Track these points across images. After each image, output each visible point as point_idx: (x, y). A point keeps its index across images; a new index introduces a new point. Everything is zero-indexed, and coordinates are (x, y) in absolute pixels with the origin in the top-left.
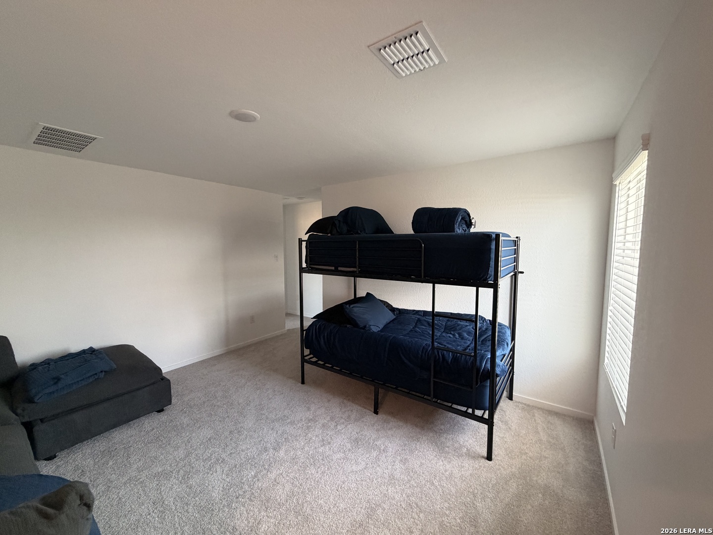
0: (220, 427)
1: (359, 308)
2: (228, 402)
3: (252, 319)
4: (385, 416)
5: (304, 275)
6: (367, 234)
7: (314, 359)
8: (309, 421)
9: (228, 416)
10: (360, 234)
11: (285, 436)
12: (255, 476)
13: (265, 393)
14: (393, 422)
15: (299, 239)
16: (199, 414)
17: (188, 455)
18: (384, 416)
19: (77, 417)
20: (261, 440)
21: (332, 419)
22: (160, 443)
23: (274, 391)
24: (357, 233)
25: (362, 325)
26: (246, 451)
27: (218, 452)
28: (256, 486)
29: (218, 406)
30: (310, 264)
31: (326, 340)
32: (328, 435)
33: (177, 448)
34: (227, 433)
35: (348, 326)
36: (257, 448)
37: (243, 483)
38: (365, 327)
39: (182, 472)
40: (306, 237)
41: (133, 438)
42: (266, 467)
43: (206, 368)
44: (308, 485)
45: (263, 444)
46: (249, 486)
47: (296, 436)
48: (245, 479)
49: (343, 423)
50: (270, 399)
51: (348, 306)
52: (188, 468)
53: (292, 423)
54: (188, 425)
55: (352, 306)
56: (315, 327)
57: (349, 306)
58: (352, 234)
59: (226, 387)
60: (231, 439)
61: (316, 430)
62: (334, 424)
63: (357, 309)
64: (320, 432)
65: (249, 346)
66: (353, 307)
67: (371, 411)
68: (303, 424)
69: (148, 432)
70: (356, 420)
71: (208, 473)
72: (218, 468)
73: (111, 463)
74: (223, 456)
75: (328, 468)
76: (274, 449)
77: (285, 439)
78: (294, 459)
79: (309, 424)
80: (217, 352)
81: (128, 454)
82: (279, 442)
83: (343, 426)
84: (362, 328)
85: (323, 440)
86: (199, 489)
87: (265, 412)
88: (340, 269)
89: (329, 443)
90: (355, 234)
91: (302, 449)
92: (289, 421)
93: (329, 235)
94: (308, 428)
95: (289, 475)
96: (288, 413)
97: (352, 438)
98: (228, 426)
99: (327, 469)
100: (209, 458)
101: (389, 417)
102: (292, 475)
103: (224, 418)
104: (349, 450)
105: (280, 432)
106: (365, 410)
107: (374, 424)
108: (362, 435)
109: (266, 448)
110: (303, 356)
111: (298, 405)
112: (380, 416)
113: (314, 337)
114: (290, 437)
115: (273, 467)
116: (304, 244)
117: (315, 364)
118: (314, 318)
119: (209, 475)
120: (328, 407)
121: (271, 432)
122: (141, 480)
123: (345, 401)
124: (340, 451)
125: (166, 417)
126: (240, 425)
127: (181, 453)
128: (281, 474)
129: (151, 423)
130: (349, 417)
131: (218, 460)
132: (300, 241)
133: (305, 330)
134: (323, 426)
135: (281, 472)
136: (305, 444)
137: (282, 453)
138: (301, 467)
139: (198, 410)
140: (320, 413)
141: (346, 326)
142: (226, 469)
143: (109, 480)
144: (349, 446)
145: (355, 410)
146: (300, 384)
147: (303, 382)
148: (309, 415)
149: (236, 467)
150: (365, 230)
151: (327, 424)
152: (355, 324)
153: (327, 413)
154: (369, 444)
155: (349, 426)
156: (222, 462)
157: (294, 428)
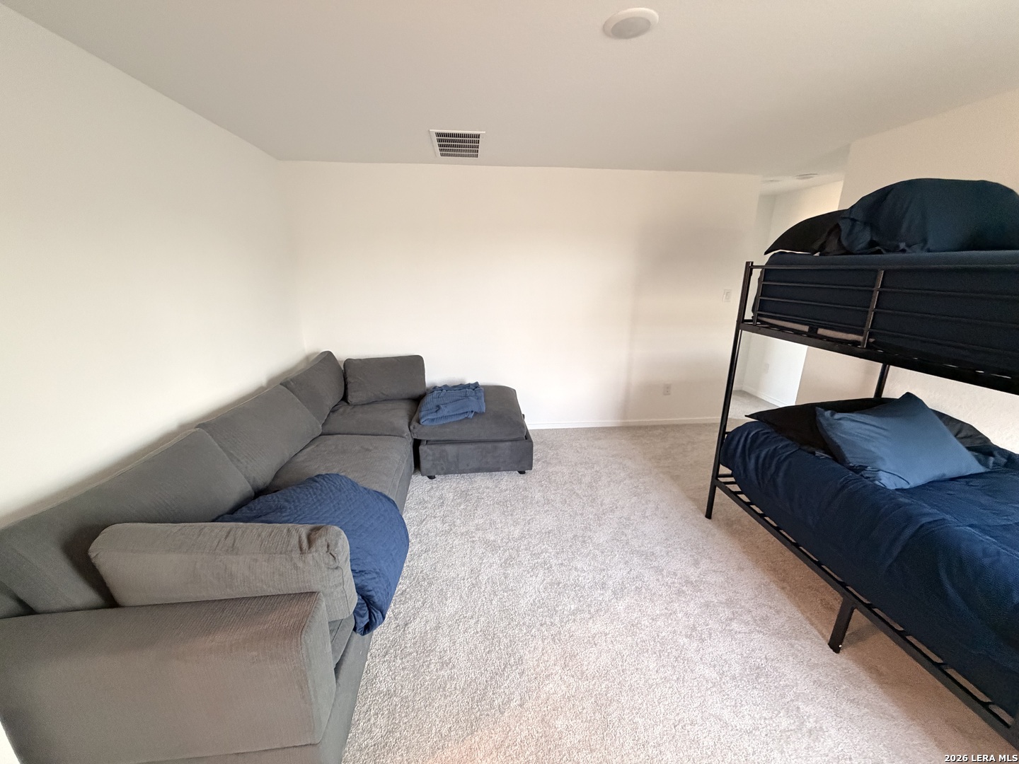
0: (567, 523)
1: (858, 424)
2: (591, 495)
3: (667, 389)
4: (854, 668)
5: (745, 334)
6: (929, 251)
7: (736, 488)
8: (687, 582)
9: (582, 514)
10: (903, 251)
11: (639, 584)
12: (574, 614)
13: (643, 504)
14: (871, 693)
15: (747, 263)
16: (554, 494)
17: (522, 537)
18: (851, 664)
19: (451, 449)
20: (604, 570)
21: (729, 603)
22: (505, 509)
23: (657, 508)
24: (896, 249)
25: (853, 461)
26: (579, 573)
27: (550, 553)
28: (568, 626)
29: (578, 495)
30: (759, 315)
31: (760, 466)
32: (707, 625)
33: (516, 523)
34: (570, 535)
35: (818, 453)
36: (594, 578)
37: (557, 612)
38: (863, 468)
39: (507, 554)
40: (763, 260)
41: (488, 491)
42: (592, 610)
43: (588, 439)
44: (634, 680)
45: (604, 576)
46: (561, 621)
47: (654, 594)
48: (560, 608)
49: (747, 623)
50: (644, 517)
51: (828, 413)
52: (514, 554)
53: (659, 570)
54: (537, 503)
55: (838, 416)
56: (746, 433)
57: (832, 415)
58: (879, 252)
59: (599, 474)
60: (571, 546)
61: (692, 604)
62: (728, 613)
63: (853, 424)
64: (696, 612)
65: (655, 427)
66: (840, 419)
67: (824, 636)
68: (674, 583)
69: (501, 491)
70: (777, 633)
71: (529, 573)
72: (542, 572)
73: (462, 507)
74: (553, 561)
75: (678, 679)
76: (614, 593)
77: (637, 587)
78: (634, 626)
79: (684, 588)
80: (610, 422)
81: (477, 505)
82: (626, 588)
83: (744, 629)
84: (851, 469)
85: (694, 629)
86: (512, 584)
87: (628, 531)
88: (821, 331)
89: (702, 640)
90: (888, 251)
91: (653, 620)
92: (655, 564)
93: (817, 254)
94: (680, 592)
95: (615, 643)
96: (661, 551)
97: (751, 661)
98: (576, 527)
99: (675, 678)
100: (538, 555)
101: (863, 676)
102: (618, 647)
103: (576, 514)
104: (734, 678)
105: (634, 573)
106: (808, 627)
107: (816, 666)
108: (775, 669)
109: (606, 584)
110: (716, 475)
111: (681, 548)
112: (841, 659)
113: (739, 450)
114: (644, 590)
115: (600, 616)
116: (756, 274)
117: (734, 495)
118: (750, 416)
119: (528, 575)
120: (733, 580)
121: (621, 565)
122: (474, 539)
123: (773, 586)
124: (715, 666)
125: (523, 482)
126: (589, 533)
127: (517, 533)
128: (606, 635)
129: (508, 481)
130: (765, 619)
131: (545, 563)
132: (749, 268)
133: (727, 433)
134: (707, 605)
135: (607, 631)
136: (662, 615)
137: (621, 606)
138: (637, 644)
139: (555, 490)
140: (712, 581)
141: (813, 453)
142: (548, 580)
143: (454, 522)
144: (737, 669)
145: (786, 613)
146: (703, 516)
147: (709, 515)
148: (693, 573)
149: (559, 585)
150: (925, 241)
151: (714, 606)
152: (835, 454)
153: (725, 588)
154: (783, 696)
155: (756, 636)
156: (548, 568)
157: (657, 580)
